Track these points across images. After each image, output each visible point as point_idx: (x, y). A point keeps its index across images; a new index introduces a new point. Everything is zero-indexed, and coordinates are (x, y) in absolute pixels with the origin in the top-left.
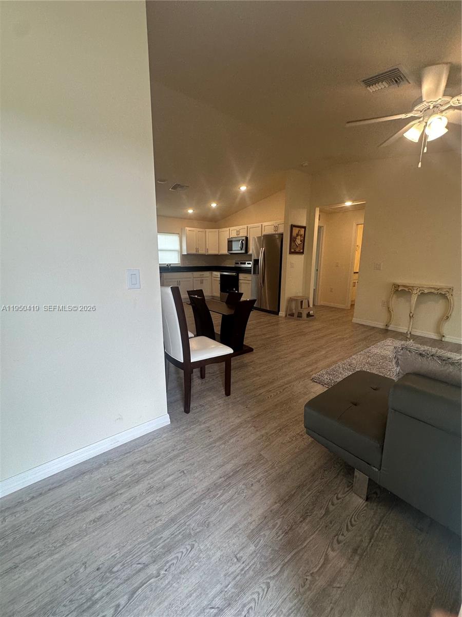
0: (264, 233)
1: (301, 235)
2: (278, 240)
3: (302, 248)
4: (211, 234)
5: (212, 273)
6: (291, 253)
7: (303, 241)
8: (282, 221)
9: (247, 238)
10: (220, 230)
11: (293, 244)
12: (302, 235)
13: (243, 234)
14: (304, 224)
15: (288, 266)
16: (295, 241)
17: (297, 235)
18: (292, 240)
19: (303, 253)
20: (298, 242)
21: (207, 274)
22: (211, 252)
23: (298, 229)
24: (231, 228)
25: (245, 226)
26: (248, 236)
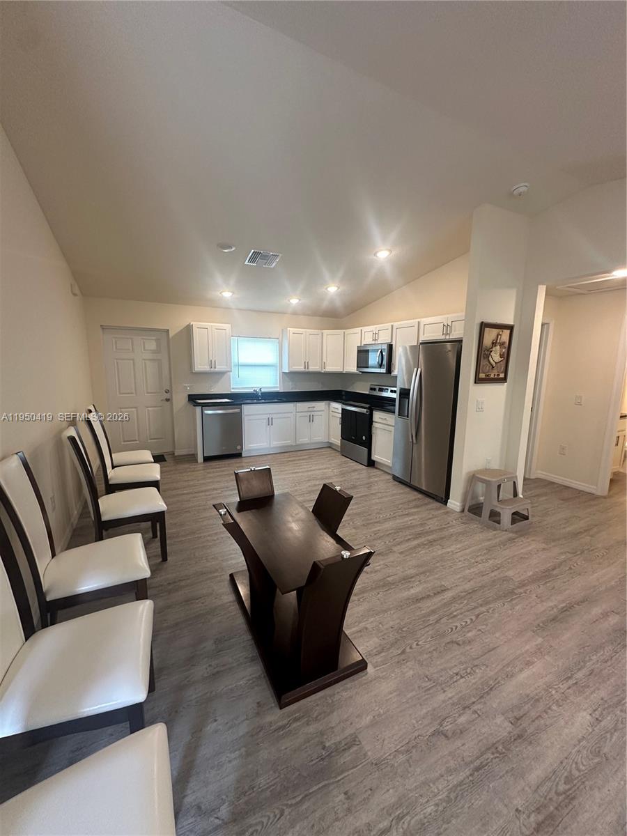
0: (423, 338)
1: (502, 344)
2: (450, 354)
3: (503, 369)
4: (332, 338)
5: (329, 404)
6: (478, 380)
7: (506, 357)
8: (462, 315)
9: (390, 347)
10: (348, 331)
11: (483, 362)
12: (504, 343)
13: (384, 338)
14: (509, 320)
15: (471, 407)
16: (487, 357)
17: (494, 344)
18: (483, 353)
19: (504, 380)
20: (496, 357)
21: (320, 405)
22: (330, 368)
23: (495, 332)
24: (365, 329)
25: (388, 325)
26: (393, 343)
